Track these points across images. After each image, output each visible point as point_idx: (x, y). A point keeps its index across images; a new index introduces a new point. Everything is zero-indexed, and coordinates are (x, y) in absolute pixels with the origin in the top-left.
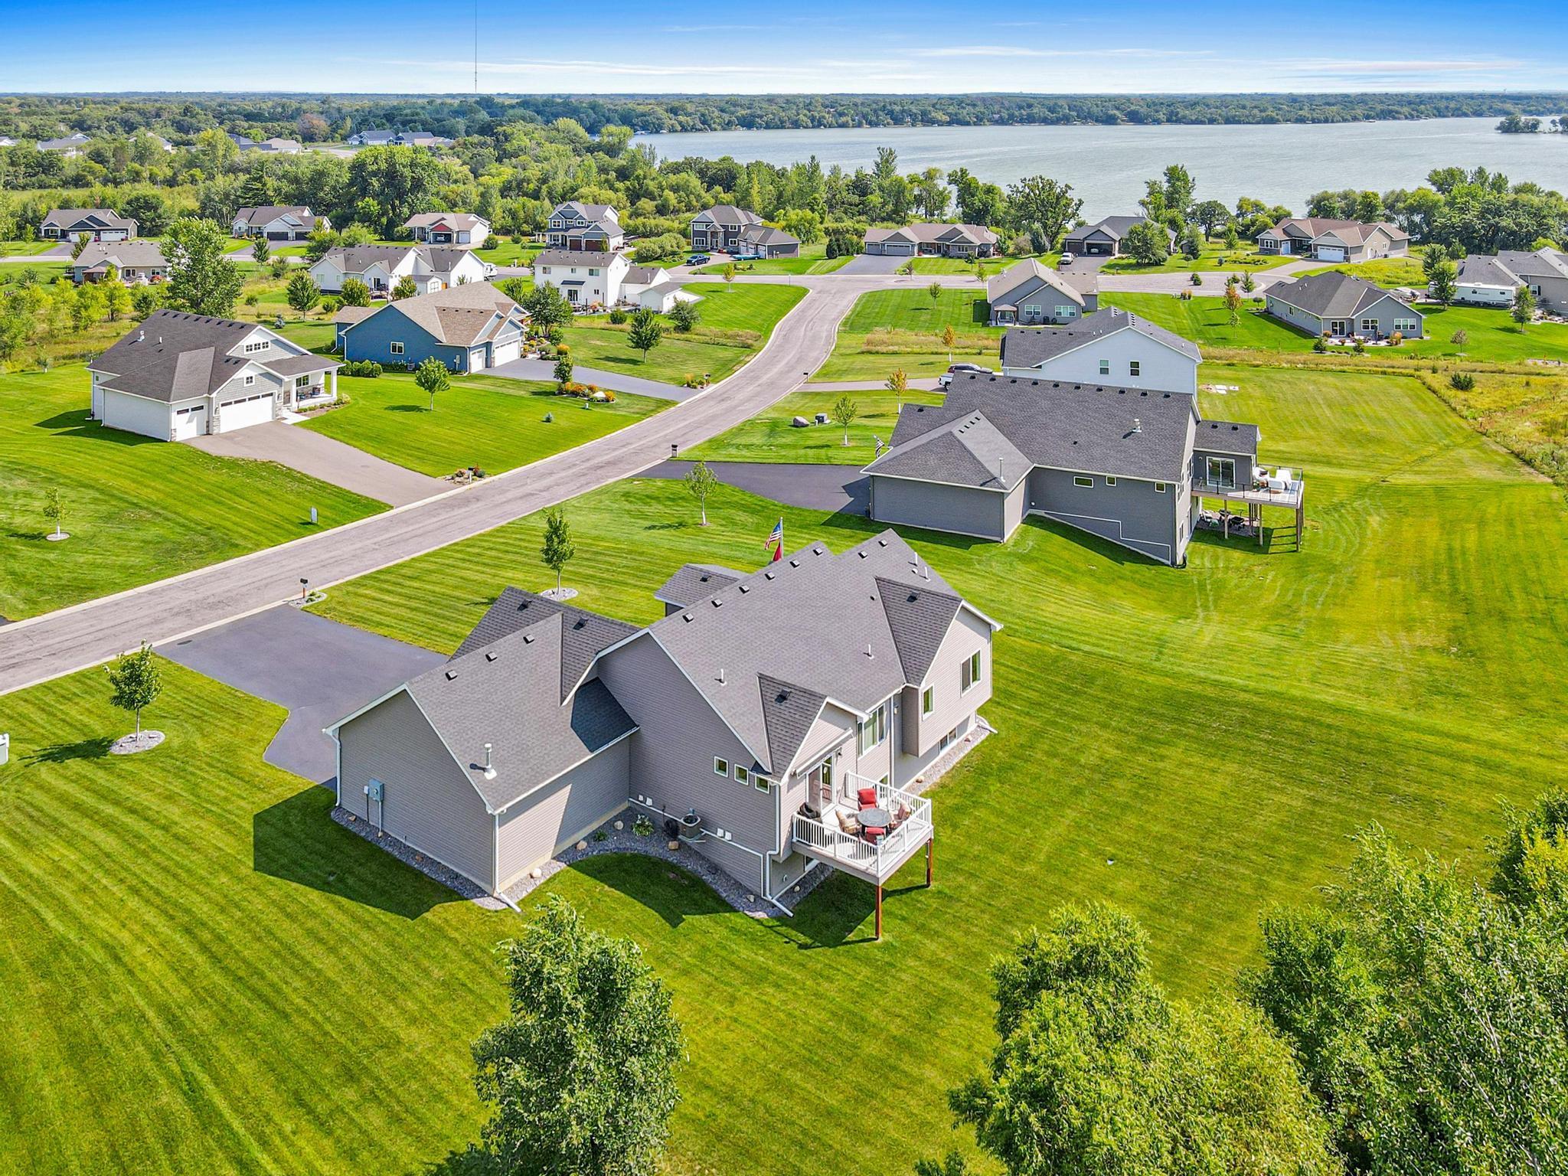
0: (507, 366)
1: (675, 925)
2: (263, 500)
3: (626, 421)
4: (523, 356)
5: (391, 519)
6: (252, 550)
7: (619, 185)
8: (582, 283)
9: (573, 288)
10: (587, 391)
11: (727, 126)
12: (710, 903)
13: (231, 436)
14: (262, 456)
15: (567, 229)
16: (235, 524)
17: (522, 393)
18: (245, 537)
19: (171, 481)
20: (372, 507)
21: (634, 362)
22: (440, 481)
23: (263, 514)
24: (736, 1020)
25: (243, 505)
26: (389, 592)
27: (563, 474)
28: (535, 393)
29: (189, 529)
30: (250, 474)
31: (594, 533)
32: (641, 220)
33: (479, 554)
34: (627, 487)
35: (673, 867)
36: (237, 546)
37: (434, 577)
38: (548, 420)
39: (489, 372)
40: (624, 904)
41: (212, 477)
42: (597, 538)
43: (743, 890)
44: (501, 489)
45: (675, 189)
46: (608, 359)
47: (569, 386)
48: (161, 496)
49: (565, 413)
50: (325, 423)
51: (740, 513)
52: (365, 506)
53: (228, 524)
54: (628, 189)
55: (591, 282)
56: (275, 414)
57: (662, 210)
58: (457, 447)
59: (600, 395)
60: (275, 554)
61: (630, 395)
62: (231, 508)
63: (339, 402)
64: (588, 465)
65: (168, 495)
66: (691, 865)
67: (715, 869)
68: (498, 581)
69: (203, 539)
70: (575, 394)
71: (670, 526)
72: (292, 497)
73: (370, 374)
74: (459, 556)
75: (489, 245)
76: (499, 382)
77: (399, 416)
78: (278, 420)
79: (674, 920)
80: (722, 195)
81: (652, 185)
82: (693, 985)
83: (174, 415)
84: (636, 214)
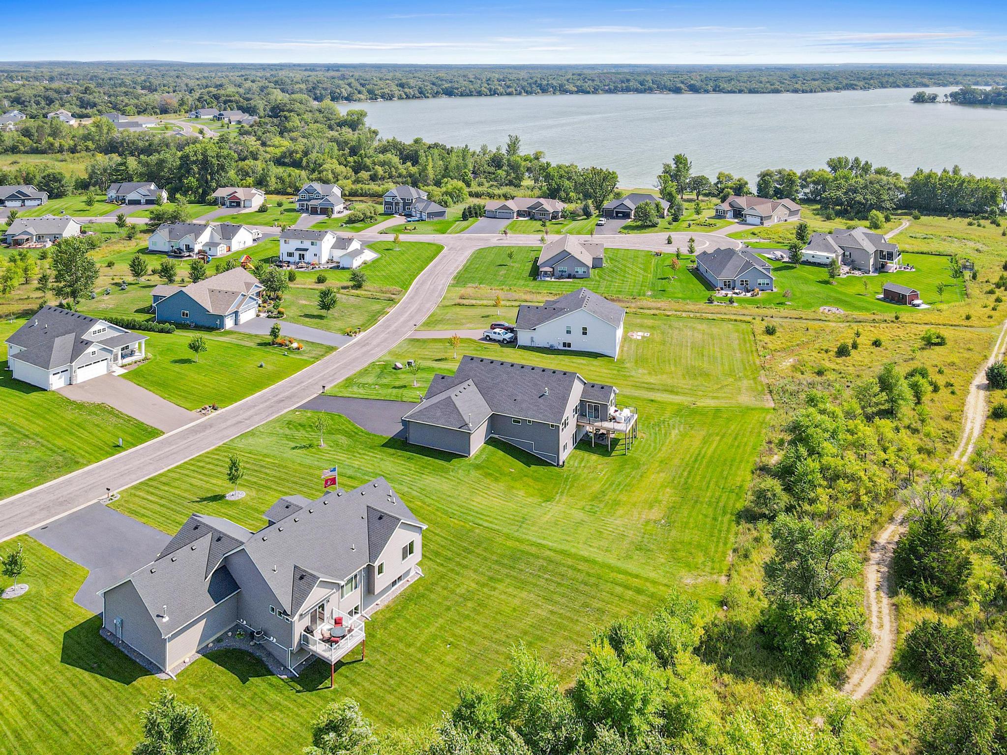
0: (249, 323)
1: (244, 683)
2: (95, 431)
3: (306, 363)
4: (258, 316)
5: (161, 442)
6: (87, 465)
7: (350, 159)
8: (306, 250)
9: (302, 252)
10: (288, 343)
11: (436, 95)
12: (264, 671)
13: (83, 385)
14: (98, 400)
15: (310, 200)
16: (79, 448)
17: (252, 344)
18: (83, 457)
19: (47, 420)
20: (153, 433)
21: (321, 317)
22: (194, 413)
23: (94, 440)
24: (259, 728)
25: (85, 435)
26: (152, 493)
27: (261, 406)
28: (260, 344)
29: (54, 452)
30: (90, 413)
31: (265, 451)
32: (360, 186)
33: (203, 467)
34: (291, 417)
35: (250, 654)
36: (77, 463)
37: (176, 484)
38: (261, 366)
39: (237, 329)
40: (223, 674)
41: (69, 415)
42: (266, 456)
43: (280, 664)
44: (223, 418)
45: (383, 164)
46: (307, 316)
47: (279, 340)
48: (41, 429)
49: (272, 359)
50: (137, 375)
51: (343, 437)
52: (150, 433)
53: (75, 448)
54: (355, 162)
55: (312, 250)
56: (108, 369)
57: (374, 178)
58: (206, 389)
59: (295, 345)
60: (99, 467)
61: (313, 343)
62: (78, 437)
63: (146, 359)
64: (275, 399)
65: (44, 428)
66: (258, 653)
67: (270, 654)
68: (208, 486)
69: (61, 459)
70: (281, 345)
71: (305, 447)
72: (110, 428)
73: (168, 332)
74: (192, 468)
75: (263, 210)
76: (240, 337)
77: (178, 367)
78: (110, 373)
79: (244, 680)
80: (411, 168)
81: (368, 162)
82: (246, 712)
83: (51, 376)
84: (357, 181)
